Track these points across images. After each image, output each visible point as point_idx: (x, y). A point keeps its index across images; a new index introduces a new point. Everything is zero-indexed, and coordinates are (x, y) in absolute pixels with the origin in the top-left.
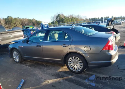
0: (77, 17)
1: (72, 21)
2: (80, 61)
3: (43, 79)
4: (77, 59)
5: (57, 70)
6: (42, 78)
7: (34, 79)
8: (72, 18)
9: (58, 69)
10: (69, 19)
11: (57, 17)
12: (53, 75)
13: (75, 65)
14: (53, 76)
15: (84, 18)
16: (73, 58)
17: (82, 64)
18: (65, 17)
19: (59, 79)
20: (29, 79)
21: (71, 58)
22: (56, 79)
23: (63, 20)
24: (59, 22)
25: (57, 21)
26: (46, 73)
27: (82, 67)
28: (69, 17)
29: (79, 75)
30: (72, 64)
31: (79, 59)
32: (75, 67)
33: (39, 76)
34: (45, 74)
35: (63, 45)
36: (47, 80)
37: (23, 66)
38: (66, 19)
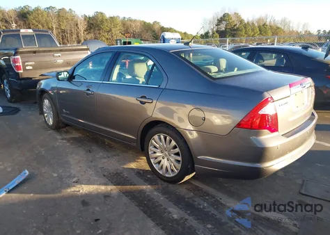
0: (279, 26)
1: (261, 34)
2: (177, 150)
3: (75, 179)
4: (171, 141)
5: (125, 164)
6: (74, 177)
7: (55, 175)
8: (264, 25)
9: (130, 162)
10: (253, 30)
11: (220, 21)
12: (106, 174)
13: (166, 159)
14: (104, 176)
15: (301, 30)
16: (160, 139)
17: (179, 158)
18: (241, 21)
19: (113, 187)
20: (45, 173)
21: (156, 137)
22: (105, 184)
23: (234, 30)
24: (222, 34)
25: (217, 32)
26: (94, 166)
27: (179, 166)
28: (253, 24)
29: (171, 187)
30: (158, 154)
31: (173, 143)
32: (165, 163)
33: (72, 171)
34: (90, 168)
35: (141, 97)
36: (81, 184)
37: (57, 139)
38: (245, 27)
